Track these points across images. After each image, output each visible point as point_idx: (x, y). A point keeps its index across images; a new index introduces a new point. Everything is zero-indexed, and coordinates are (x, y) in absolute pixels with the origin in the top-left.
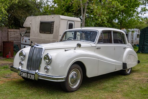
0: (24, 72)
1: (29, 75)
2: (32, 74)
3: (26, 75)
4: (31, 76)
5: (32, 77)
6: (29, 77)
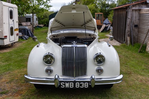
0: (67, 82)
1: (78, 84)
2: (84, 82)
3: (73, 85)
4: (82, 84)
6: (77, 86)
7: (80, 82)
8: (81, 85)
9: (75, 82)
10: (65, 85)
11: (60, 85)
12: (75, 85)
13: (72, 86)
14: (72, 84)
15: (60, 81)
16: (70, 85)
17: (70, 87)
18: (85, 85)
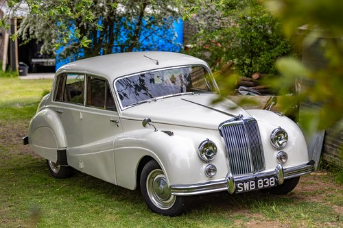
0: (246, 181)
1: (260, 182)
2: (269, 177)
3: (254, 185)
4: (266, 181)
5: (271, 183)
6: (260, 185)
7: (263, 178)
8: (265, 183)
9: (256, 179)
10: (243, 186)
11: (237, 188)
12: (256, 184)
13: (253, 187)
14: (252, 184)
15: (236, 182)
16: (251, 185)
17: (251, 189)
18: (271, 182)
